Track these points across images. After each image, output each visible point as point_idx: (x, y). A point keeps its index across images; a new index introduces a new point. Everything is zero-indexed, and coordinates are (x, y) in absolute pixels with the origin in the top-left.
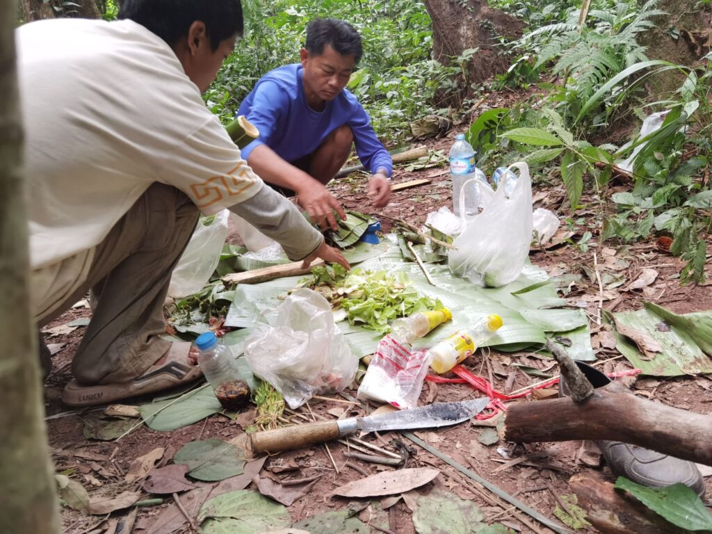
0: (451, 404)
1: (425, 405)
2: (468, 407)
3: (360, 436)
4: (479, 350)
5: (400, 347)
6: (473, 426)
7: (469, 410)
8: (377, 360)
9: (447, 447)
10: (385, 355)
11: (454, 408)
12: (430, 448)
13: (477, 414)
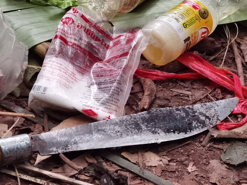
0: (177, 110)
1: (137, 112)
2: (204, 112)
3: (37, 162)
4: (220, 28)
5: (95, 27)
6: (214, 140)
7: (207, 117)
8: (57, 48)
9: (174, 172)
10: (71, 40)
11: (183, 114)
12: (147, 174)
13: (219, 122)
